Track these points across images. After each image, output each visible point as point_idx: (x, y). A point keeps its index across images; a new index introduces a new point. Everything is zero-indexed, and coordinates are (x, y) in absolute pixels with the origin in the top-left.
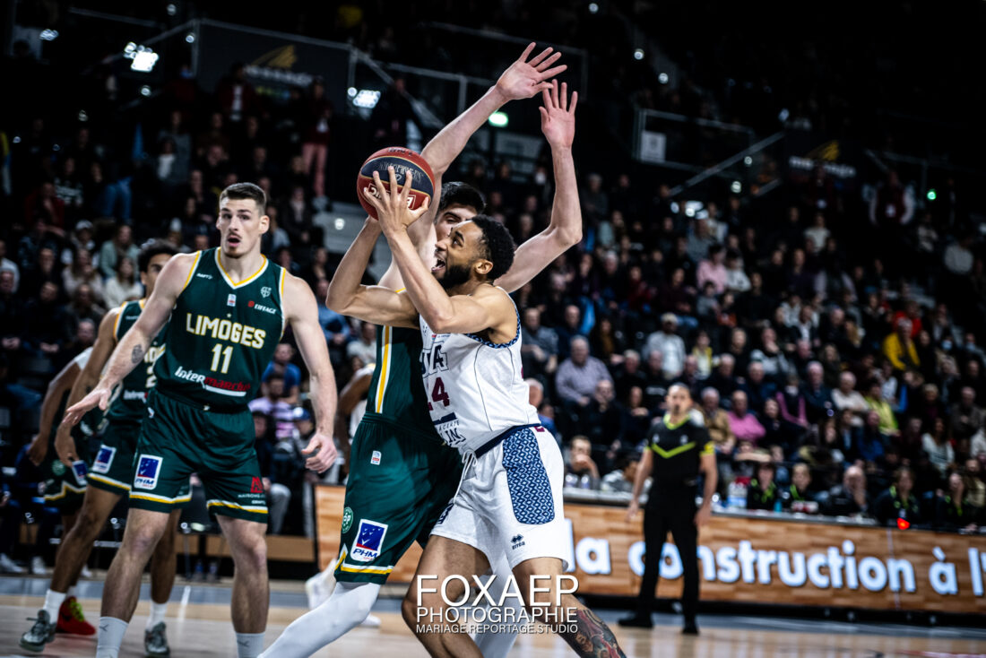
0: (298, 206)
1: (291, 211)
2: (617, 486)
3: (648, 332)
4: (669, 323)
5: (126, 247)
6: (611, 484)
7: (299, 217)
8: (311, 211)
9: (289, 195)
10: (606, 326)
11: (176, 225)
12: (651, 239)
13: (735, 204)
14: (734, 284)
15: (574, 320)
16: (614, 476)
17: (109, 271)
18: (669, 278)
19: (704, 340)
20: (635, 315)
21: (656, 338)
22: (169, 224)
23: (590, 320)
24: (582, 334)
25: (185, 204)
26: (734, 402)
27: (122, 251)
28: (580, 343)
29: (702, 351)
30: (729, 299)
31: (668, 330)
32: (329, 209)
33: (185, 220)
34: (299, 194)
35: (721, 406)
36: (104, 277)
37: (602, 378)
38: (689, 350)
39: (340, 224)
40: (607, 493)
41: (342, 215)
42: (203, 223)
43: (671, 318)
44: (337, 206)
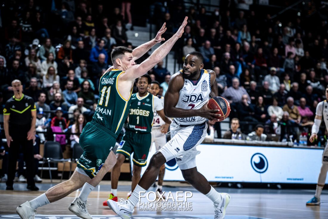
0: (120, 28)
1: (117, 31)
2: (253, 138)
3: (265, 75)
4: (273, 71)
5: (49, 47)
6: (250, 137)
7: (120, 33)
8: (125, 30)
9: (116, 24)
10: (247, 72)
11: (70, 38)
12: (264, 36)
13: (299, 21)
14: (299, 54)
15: (233, 71)
16: (252, 134)
17: (43, 57)
18: (272, 52)
19: (288, 77)
20: (259, 68)
21: (268, 77)
22: (67, 38)
23: (240, 70)
24: (237, 77)
25: (72, 29)
26: (301, 102)
27: (47, 49)
28: (236, 80)
29: (287, 82)
30: (297, 59)
31: (273, 74)
32: (132, 29)
33: (73, 35)
34: (120, 23)
35: (295, 104)
36: (42, 60)
37: (244, 94)
38: (281, 82)
39: (137, 35)
40: (249, 140)
41: (138, 31)
42: (81, 36)
43: (274, 69)
44: (135, 28)
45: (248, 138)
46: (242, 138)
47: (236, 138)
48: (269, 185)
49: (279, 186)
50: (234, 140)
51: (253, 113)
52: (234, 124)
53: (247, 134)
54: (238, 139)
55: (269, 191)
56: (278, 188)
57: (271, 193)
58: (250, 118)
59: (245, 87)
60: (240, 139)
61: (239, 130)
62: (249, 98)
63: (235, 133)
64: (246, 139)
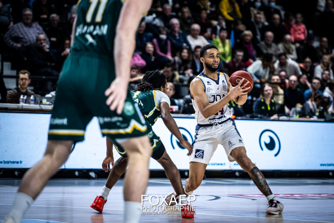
6: (48, 99)
45: (44, 101)
46: (36, 102)
47: (26, 101)
48: (77, 173)
49: (93, 174)
50: (22, 105)
51: (53, 64)
52: (22, 79)
53: (43, 95)
54: (29, 103)
55: (76, 181)
56: (90, 178)
57: (80, 184)
58: (49, 70)
59: (41, 22)
60: (33, 102)
61: (30, 89)
62: (47, 39)
63: (24, 94)
64: (41, 103)
